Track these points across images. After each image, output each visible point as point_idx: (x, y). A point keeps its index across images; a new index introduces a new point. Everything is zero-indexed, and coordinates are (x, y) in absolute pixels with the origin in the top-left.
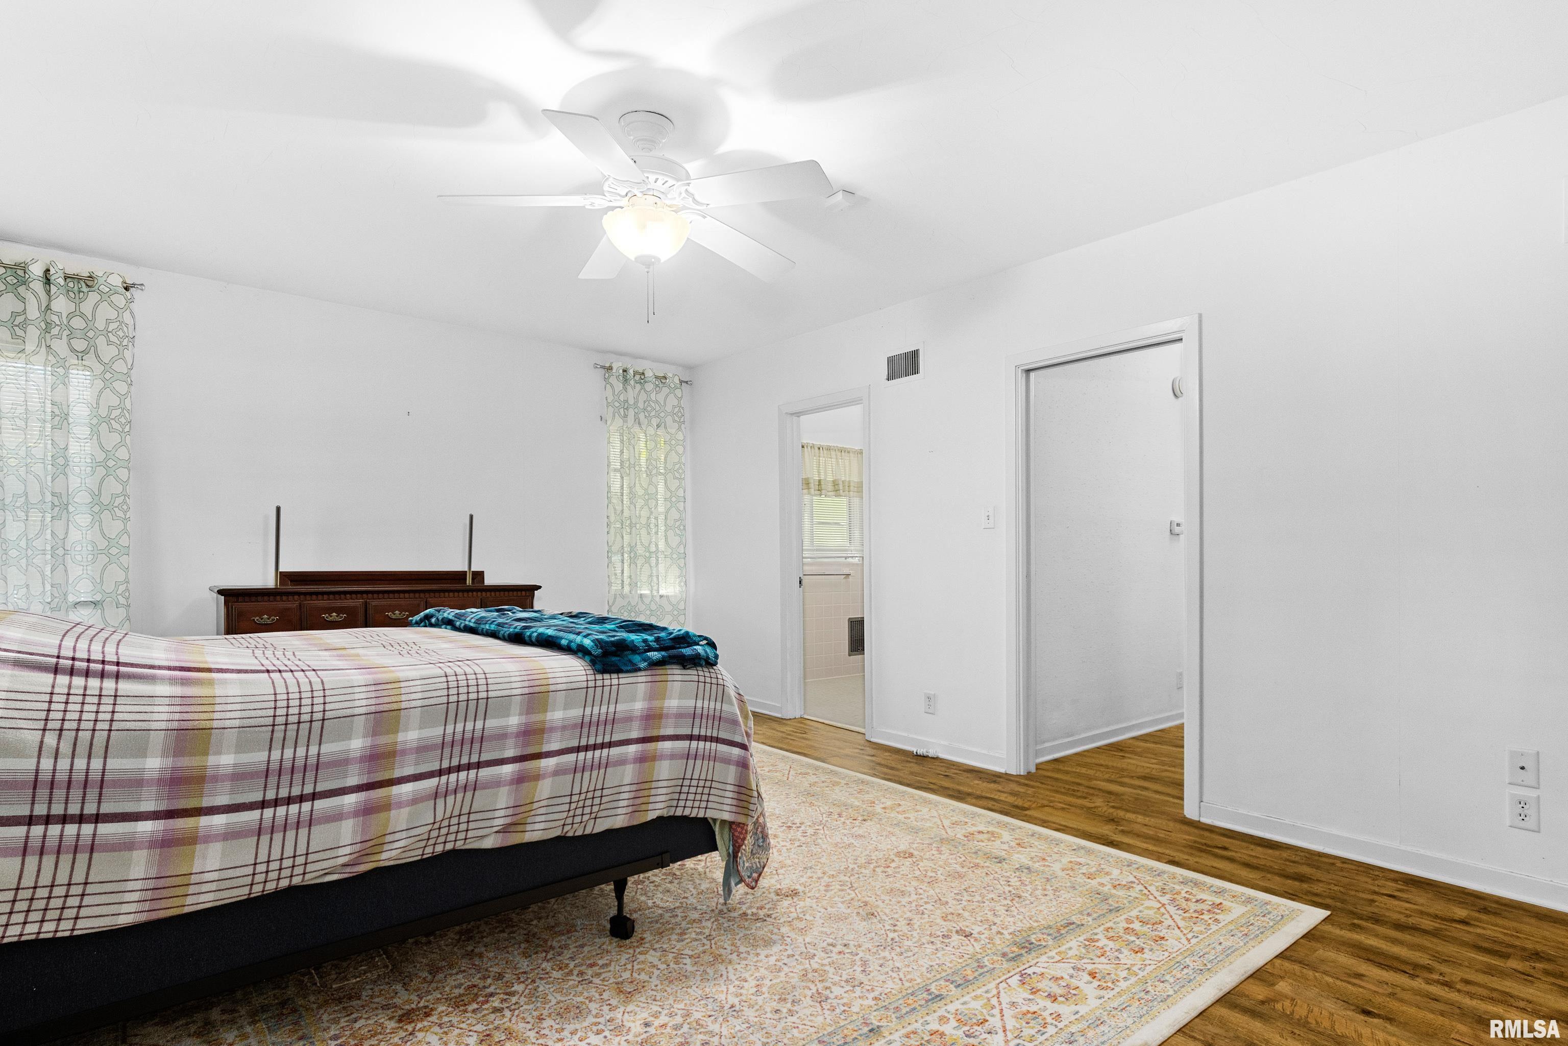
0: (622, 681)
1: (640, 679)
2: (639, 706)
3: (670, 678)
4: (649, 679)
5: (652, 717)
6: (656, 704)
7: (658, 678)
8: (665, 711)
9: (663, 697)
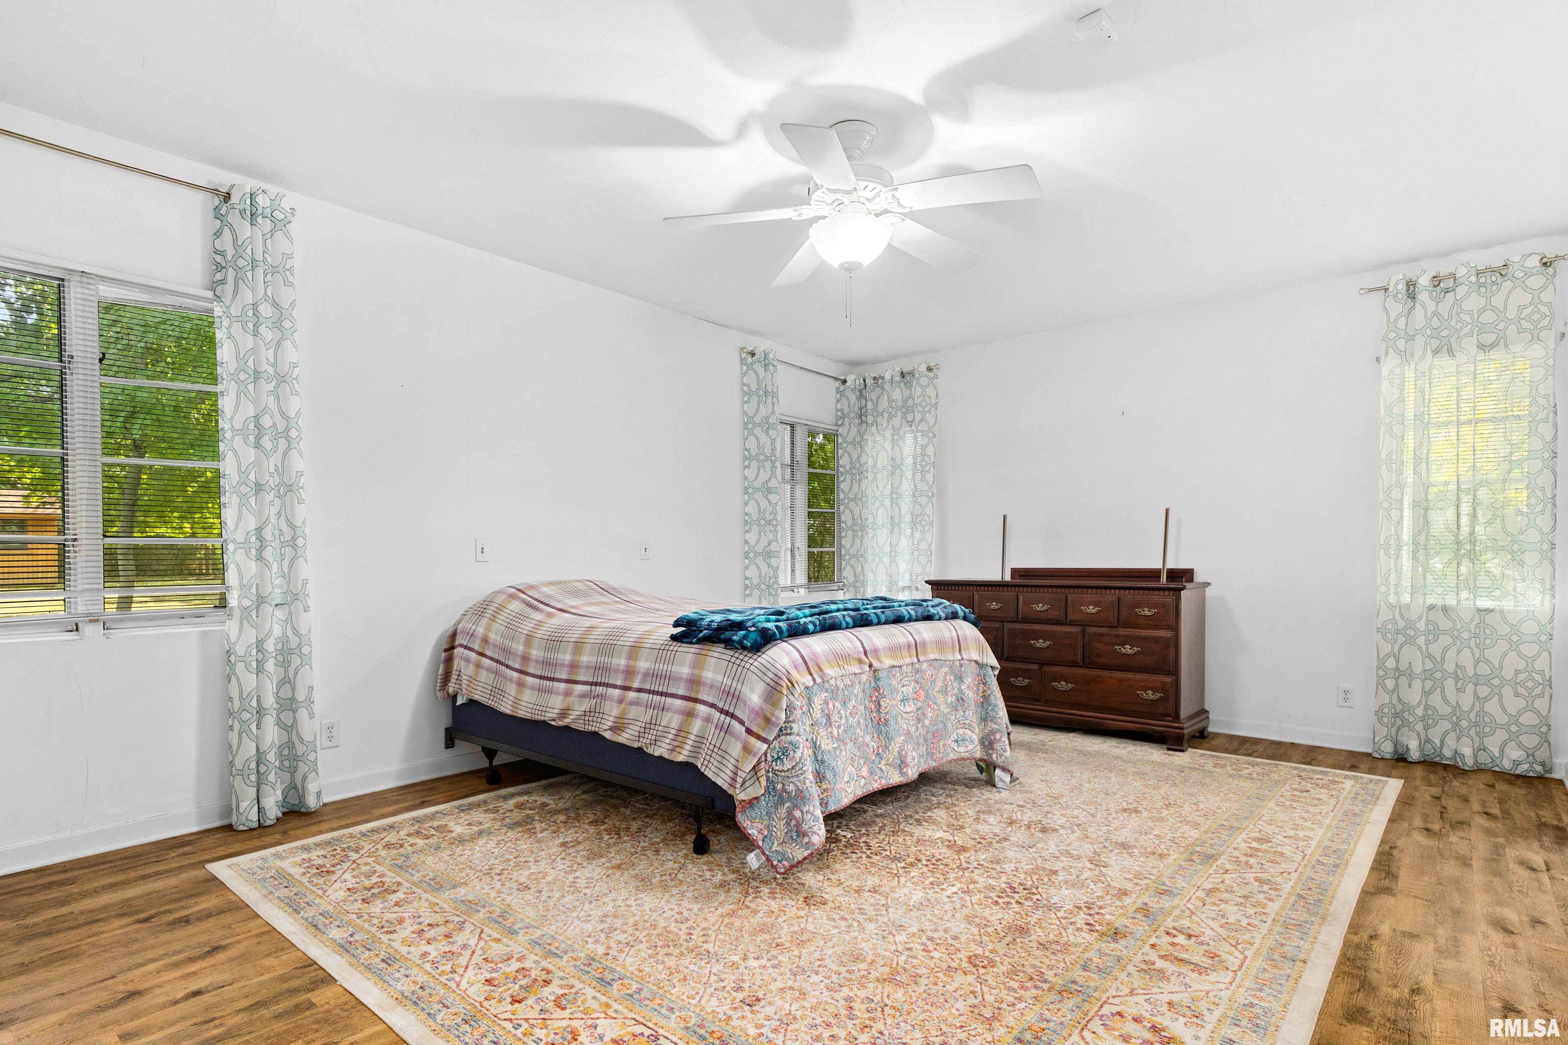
0: (680, 649)
1: (692, 650)
2: (685, 671)
3: (711, 653)
4: (697, 651)
5: (694, 682)
6: (697, 672)
7: (704, 652)
8: (703, 680)
9: (702, 668)
